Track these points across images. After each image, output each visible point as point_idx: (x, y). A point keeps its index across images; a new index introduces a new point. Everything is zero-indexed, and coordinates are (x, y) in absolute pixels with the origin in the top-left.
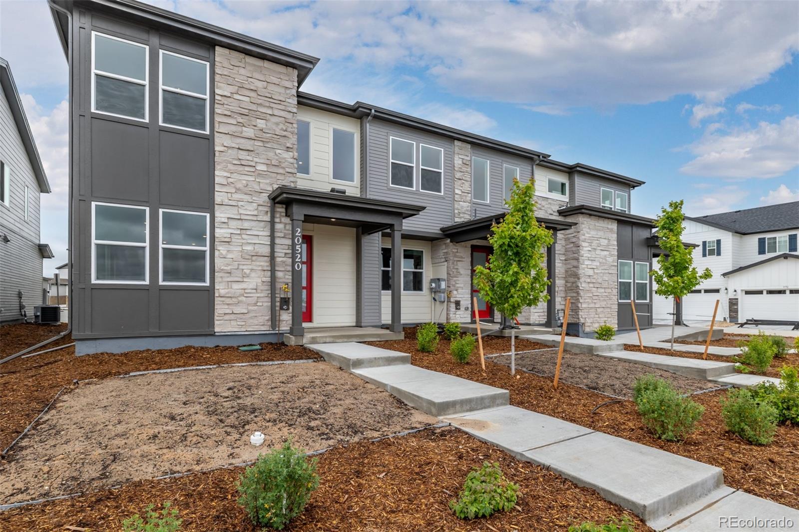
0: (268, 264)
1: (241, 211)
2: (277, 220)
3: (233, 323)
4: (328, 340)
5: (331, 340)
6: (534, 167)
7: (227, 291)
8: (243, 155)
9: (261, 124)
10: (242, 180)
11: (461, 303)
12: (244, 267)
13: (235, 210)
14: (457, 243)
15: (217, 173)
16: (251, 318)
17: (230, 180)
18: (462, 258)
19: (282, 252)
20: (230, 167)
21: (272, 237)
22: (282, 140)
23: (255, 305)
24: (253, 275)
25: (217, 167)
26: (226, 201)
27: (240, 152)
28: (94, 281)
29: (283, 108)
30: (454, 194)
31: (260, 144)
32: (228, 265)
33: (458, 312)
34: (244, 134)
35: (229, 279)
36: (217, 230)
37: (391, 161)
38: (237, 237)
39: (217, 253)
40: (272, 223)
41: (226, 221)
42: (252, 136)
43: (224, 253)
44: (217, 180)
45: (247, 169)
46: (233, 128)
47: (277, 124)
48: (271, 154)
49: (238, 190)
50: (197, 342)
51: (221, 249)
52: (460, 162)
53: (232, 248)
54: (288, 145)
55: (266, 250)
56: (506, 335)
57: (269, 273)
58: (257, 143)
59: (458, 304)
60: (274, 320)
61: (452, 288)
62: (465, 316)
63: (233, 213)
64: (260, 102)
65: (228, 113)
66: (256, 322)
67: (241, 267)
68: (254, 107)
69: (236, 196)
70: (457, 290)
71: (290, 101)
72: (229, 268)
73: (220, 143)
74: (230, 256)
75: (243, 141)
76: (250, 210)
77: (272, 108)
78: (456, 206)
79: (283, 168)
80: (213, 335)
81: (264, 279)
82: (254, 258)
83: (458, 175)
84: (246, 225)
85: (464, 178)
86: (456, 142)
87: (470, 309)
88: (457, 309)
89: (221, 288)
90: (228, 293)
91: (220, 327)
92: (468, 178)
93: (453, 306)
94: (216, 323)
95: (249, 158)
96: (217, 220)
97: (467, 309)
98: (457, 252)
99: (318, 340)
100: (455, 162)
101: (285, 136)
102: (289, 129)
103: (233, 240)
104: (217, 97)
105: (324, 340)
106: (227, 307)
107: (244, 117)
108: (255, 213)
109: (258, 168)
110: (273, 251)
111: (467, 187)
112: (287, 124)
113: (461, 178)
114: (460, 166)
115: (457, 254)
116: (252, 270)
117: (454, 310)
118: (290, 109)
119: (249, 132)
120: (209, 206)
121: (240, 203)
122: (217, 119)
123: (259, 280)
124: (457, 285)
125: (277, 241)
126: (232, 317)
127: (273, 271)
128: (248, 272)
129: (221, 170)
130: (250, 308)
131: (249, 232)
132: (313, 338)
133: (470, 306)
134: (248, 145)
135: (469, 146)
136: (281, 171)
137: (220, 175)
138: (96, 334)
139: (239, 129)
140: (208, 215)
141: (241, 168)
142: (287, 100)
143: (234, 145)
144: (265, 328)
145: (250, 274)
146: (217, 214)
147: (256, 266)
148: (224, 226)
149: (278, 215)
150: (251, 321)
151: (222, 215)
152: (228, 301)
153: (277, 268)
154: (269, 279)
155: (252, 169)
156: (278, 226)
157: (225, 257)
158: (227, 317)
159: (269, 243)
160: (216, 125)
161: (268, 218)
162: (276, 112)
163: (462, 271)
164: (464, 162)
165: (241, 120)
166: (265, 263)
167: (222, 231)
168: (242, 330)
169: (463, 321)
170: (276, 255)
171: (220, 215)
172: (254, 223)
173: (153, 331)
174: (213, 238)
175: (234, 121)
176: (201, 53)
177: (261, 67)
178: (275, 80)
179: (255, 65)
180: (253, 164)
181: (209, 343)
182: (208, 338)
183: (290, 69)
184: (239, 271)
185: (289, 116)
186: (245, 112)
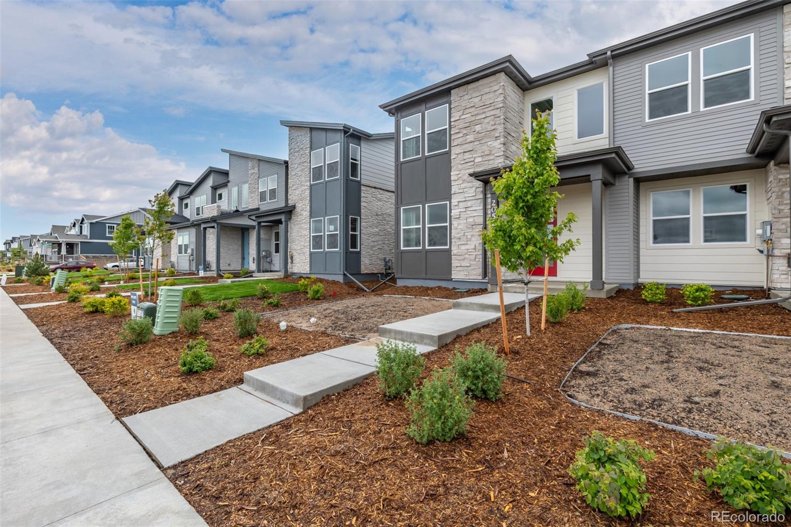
0: (482, 230)
1: (466, 195)
3: (462, 273)
4: (518, 290)
7: (457, 251)
8: (467, 155)
9: (478, 128)
10: (467, 173)
12: (468, 234)
13: (462, 196)
15: (452, 174)
16: (472, 270)
17: (459, 176)
20: (460, 166)
21: (485, 209)
22: (493, 133)
23: (474, 260)
24: (473, 239)
25: (453, 169)
26: (457, 191)
27: (465, 154)
29: (492, 108)
31: (478, 143)
32: (459, 233)
34: (468, 141)
35: (459, 243)
36: (453, 211)
37: (648, 92)
38: (464, 213)
39: (453, 226)
40: (485, 198)
41: (457, 204)
42: (472, 139)
43: (456, 225)
44: (452, 178)
45: (469, 164)
46: (461, 140)
47: (488, 123)
48: (485, 147)
49: (464, 181)
50: (444, 284)
51: (455, 223)
53: (461, 222)
54: (497, 135)
55: (481, 220)
58: (475, 143)
60: (486, 272)
61: (777, 234)
63: (460, 198)
64: (477, 112)
65: (458, 131)
66: (475, 273)
67: (466, 234)
68: (473, 118)
69: (463, 186)
71: (498, 99)
72: (459, 235)
73: (454, 152)
74: (460, 227)
75: (467, 145)
76: (472, 192)
77: (485, 112)
79: (493, 154)
80: (451, 280)
81: (480, 241)
82: (474, 227)
84: (469, 204)
89: (454, 250)
90: (458, 252)
91: (456, 275)
94: (453, 272)
95: (470, 156)
96: (452, 204)
99: (509, 289)
100: (786, 39)
101: (494, 129)
102: (497, 123)
103: (462, 216)
104: (453, 123)
105: (515, 290)
106: (458, 262)
107: (467, 129)
108: (474, 194)
109: (476, 161)
110: (485, 221)
112: (496, 119)
116: (472, 235)
118: (497, 107)
119: (470, 138)
120: (448, 196)
121: (465, 190)
122: (453, 137)
123: (477, 243)
126: (461, 269)
128: (470, 237)
129: (455, 171)
130: (471, 262)
131: (470, 209)
132: (505, 287)
134: (468, 147)
136: (492, 157)
137: (454, 174)
138: (403, 276)
139: (464, 138)
140: (448, 203)
141: (466, 165)
142: (496, 100)
143: (461, 151)
144: (480, 278)
145: (471, 239)
146: (452, 200)
147: (475, 232)
148: (456, 207)
149: (489, 192)
150: (472, 272)
151: (455, 201)
152: (459, 258)
154: (482, 241)
155: (472, 163)
156: (489, 200)
157: (458, 228)
158: (458, 269)
159: (482, 214)
160: (452, 142)
161: (481, 196)
162: (488, 114)
165: (465, 132)
166: (480, 230)
167: (456, 211)
168: (466, 278)
171: (454, 201)
172: (474, 202)
173: (424, 276)
174: (451, 216)
175: (461, 135)
176: (445, 100)
177: (477, 87)
178: (487, 90)
179: (474, 88)
180: (472, 159)
181: (450, 285)
182: (449, 282)
183: (498, 75)
184: (465, 237)
185: (497, 112)
186: (467, 125)
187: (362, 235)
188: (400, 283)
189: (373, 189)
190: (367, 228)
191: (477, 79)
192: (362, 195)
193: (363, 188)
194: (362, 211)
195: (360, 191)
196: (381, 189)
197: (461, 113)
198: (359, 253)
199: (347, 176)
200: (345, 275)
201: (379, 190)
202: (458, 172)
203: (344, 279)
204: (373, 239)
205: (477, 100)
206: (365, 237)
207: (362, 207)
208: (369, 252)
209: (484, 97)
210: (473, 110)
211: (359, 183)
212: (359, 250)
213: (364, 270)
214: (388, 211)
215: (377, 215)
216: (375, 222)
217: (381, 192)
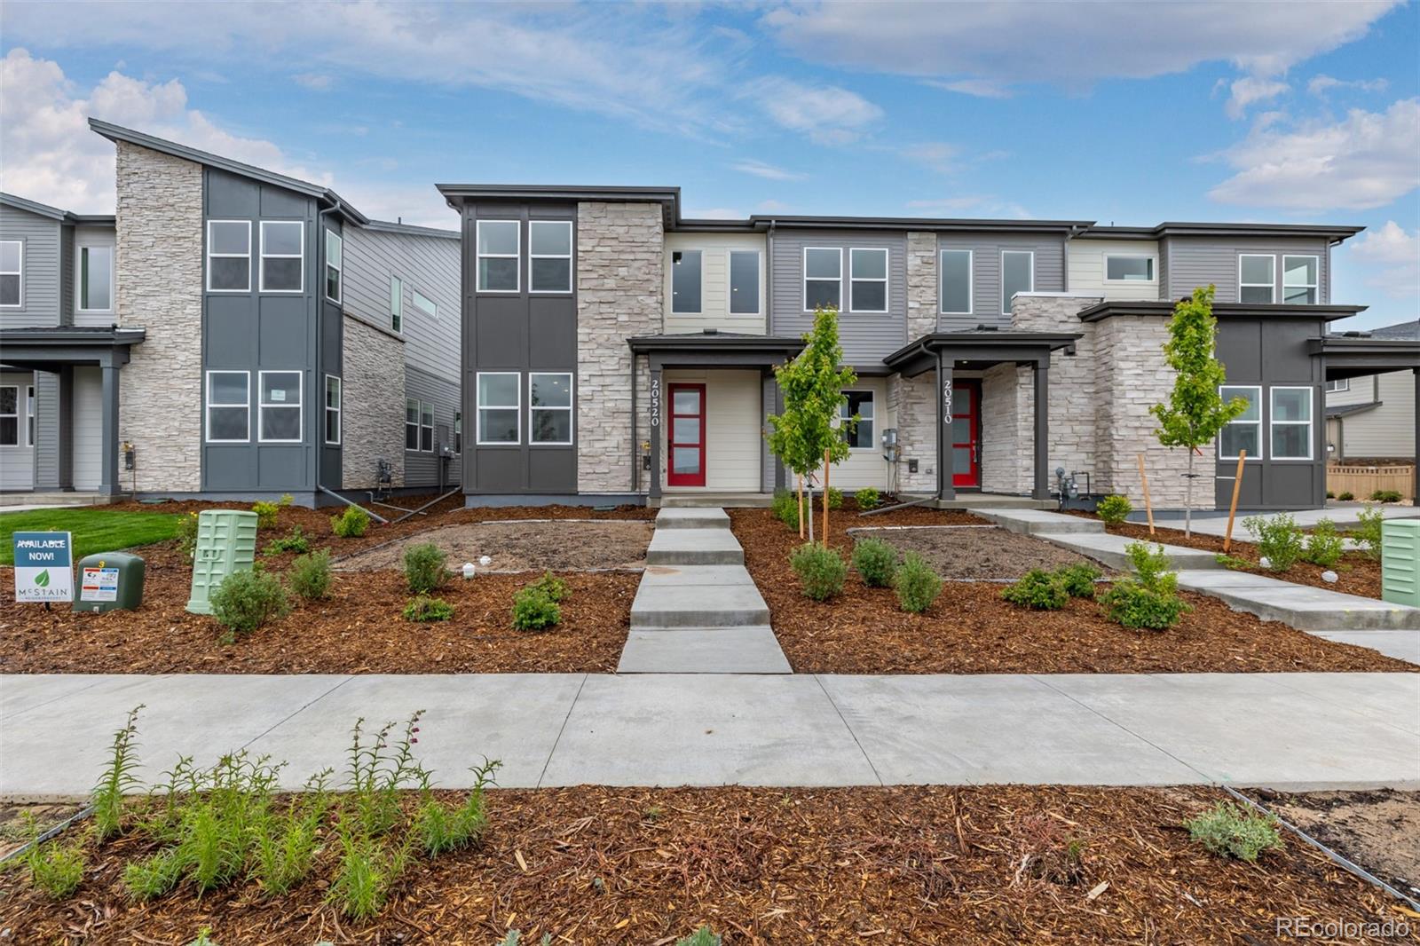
0: (630, 420)
1: (603, 367)
2: (639, 372)
3: (595, 483)
4: (689, 504)
5: (693, 503)
6: (1066, 245)
7: (589, 449)
8: (605, 308)
9: (623, 271)
10: (603, 334)
11: (920, 463)
12: (606, 425)
13: (596, 367)
14: (912, 377)
15: (579, 331)
16: (613, 478)
17: (592, 336)
18: (920, 398)
19: (643, 407)
20: (592, 322)
21: (634, 392)
22: (645, 284)
23: (617, 464)
24: (615, 432)
25: (580, 325)
26: (588, 359)
27: (602, 305)
28: (478, 443)
29: (646, 249)
30: (907, 308)
31: (622, 293)
32: (590, 423)
33: (914, 476)
34: (607, 287)
35: (591, 438)
36: (580, 389)
37: (806, 278)
38: (598, 394)
39: (579, 412)
40: (634, 376)
41: (587, 378)
42: (614, 286)
43: (586, 411)
44: (580, 338)
45: (609, 322)
46: (595, 282)
47: (639, 269)
48: (633, 302)
49: (600, 345)
50: (562, 501)
51: (583, 407)
52: (918, 261)
53: (594, 406)
54: (651, 289)
55: (628, 406)
56: (942, 507)
57: (630, 431)
58: (618, 293)
59: (913, 465)
60: (636, 481)
61: (903, 442)
62: (928, 481)
63: (594, 370)
64: (621, 248)
65: (590, 268)
66: (618, 482)
67: (603, 425)
68: (615, 256)
69: (598, 352)
70: (911, 445)
71: (653, 240)
72: (591, 426)
73: (583, 299)
74: (592, 414)
75: (604, 293)
76: (612, 364)
77: (634, 252)
78: (910, 326)
79: (646, 315)
80: (576, 494)
81: (626, 437)
82: (616, 415)
83: (914, 281)
84: (608, 381)
85: (924, 284)
86: (910, 235)
87: (935, 471)
88: (911, 471)
89: (583, 448)
90: (590, 452)
91: (584, 486)
92: (931, 281)
93: (905, 468)
94: (579, 482)
95: (609, 310)
96: (579, 378)
97: (929, 472)
98: (912, 390)
100: (909, 263)
101: (648, 280)
102: (653, 271)
103: (595, 397)
104: (580, 254)
105: (685, 504)
106: (588, 466)
107: (606, 268)
108: (617, 367)
109: (620, 319)
110: (634, 407)
111: (930, 295)
112: (650, 265)
113: (918, 284)
114: (917, 268)
115: (913, 394)
116: (613, 427)
117: (907, 473)
118: (653, 249)
119: (610, 283)
120: (572, 364)
121: (602, 359)
122: (580, 276)
123: (621, 438)
124: (914, 438)
125: (640, 395)
126: (594, 476)
127: (634, 427)
128: (609, 429)
129: (583, 327)
130: (612, 467)
131: (610, 388)
132: (672, 501)
133: (935, 467)
134: (609, 297)
135: (934, 236)
136: (644, 319)
137: (582, 332)
138: (480, 490)
139: (600, 282)
140: (571, 374)
141: (603, 322)
142: (650, 238)
143: (595, 300)
144: (627, 490)
145: (611, 432)
146: (580, 372)
147: (618, 423)
148: (586, 383)
149: (641, 367)
150: (614, 481)
151: (585, 373)
152: (590, 460)
153: (639, 425)
154: (630, 437)
155: (614, 322)
156: (641, 379)
157: (588, 415)
158: (589, 477)
159: (631, 398)
160: (579, 283)
161: (629, 371)
162: (639, 256)
163: (921, 418)
164: (925, 260)
165: (601, 272)
166: (627, 420)
167: (585, 389)
168: (602, 491)
169: (923, 488)
170: (638, 410)
171: (583, 373)
172: (615, 378)
173: (525, 488)
174: (576, 397)
175: (595, 276)
176: (567, 213)
177: (622, 211)
178: (637, 221)
179: (616, 212)
180: (614, 316)
181: (573, 502)
182: (572, 498)
183: (653, 205)
184: (600, 430)
185: (653, 257)
186: (606, 263)
187: (344, 414)
188: (471, 503)
189: (361, 326)
190: (352, 400)
191: (624, 201)
192: (345, 334)
193: (346, 321)
194: (345, 366)
195: (341, 325)
196: (372, 327)
197: (595, 242)
198: (339, 449)
199: (323, 294)
200: (318, 492)
201: (370, 329)
202: (590, 331)
203: (317, 501)
204: (360, 423)
205: (621, 230)
206: (348, 417)
207: (345, 360)
208: (353, 448)
209: (633, 231)
210: (614, 243)
211: (340, 309)
212: (339, 443)
213: (347, 485)
214: (381, 371)
215: (366, 376)
216: (364, 389)
217: (373, 332)
